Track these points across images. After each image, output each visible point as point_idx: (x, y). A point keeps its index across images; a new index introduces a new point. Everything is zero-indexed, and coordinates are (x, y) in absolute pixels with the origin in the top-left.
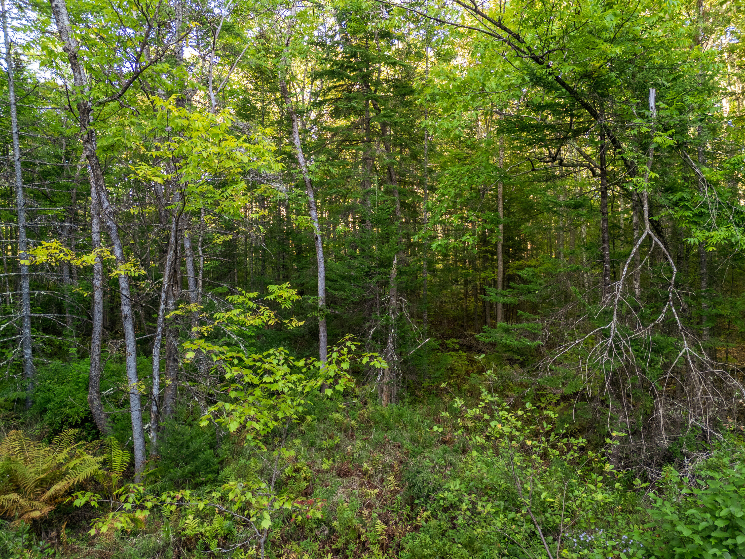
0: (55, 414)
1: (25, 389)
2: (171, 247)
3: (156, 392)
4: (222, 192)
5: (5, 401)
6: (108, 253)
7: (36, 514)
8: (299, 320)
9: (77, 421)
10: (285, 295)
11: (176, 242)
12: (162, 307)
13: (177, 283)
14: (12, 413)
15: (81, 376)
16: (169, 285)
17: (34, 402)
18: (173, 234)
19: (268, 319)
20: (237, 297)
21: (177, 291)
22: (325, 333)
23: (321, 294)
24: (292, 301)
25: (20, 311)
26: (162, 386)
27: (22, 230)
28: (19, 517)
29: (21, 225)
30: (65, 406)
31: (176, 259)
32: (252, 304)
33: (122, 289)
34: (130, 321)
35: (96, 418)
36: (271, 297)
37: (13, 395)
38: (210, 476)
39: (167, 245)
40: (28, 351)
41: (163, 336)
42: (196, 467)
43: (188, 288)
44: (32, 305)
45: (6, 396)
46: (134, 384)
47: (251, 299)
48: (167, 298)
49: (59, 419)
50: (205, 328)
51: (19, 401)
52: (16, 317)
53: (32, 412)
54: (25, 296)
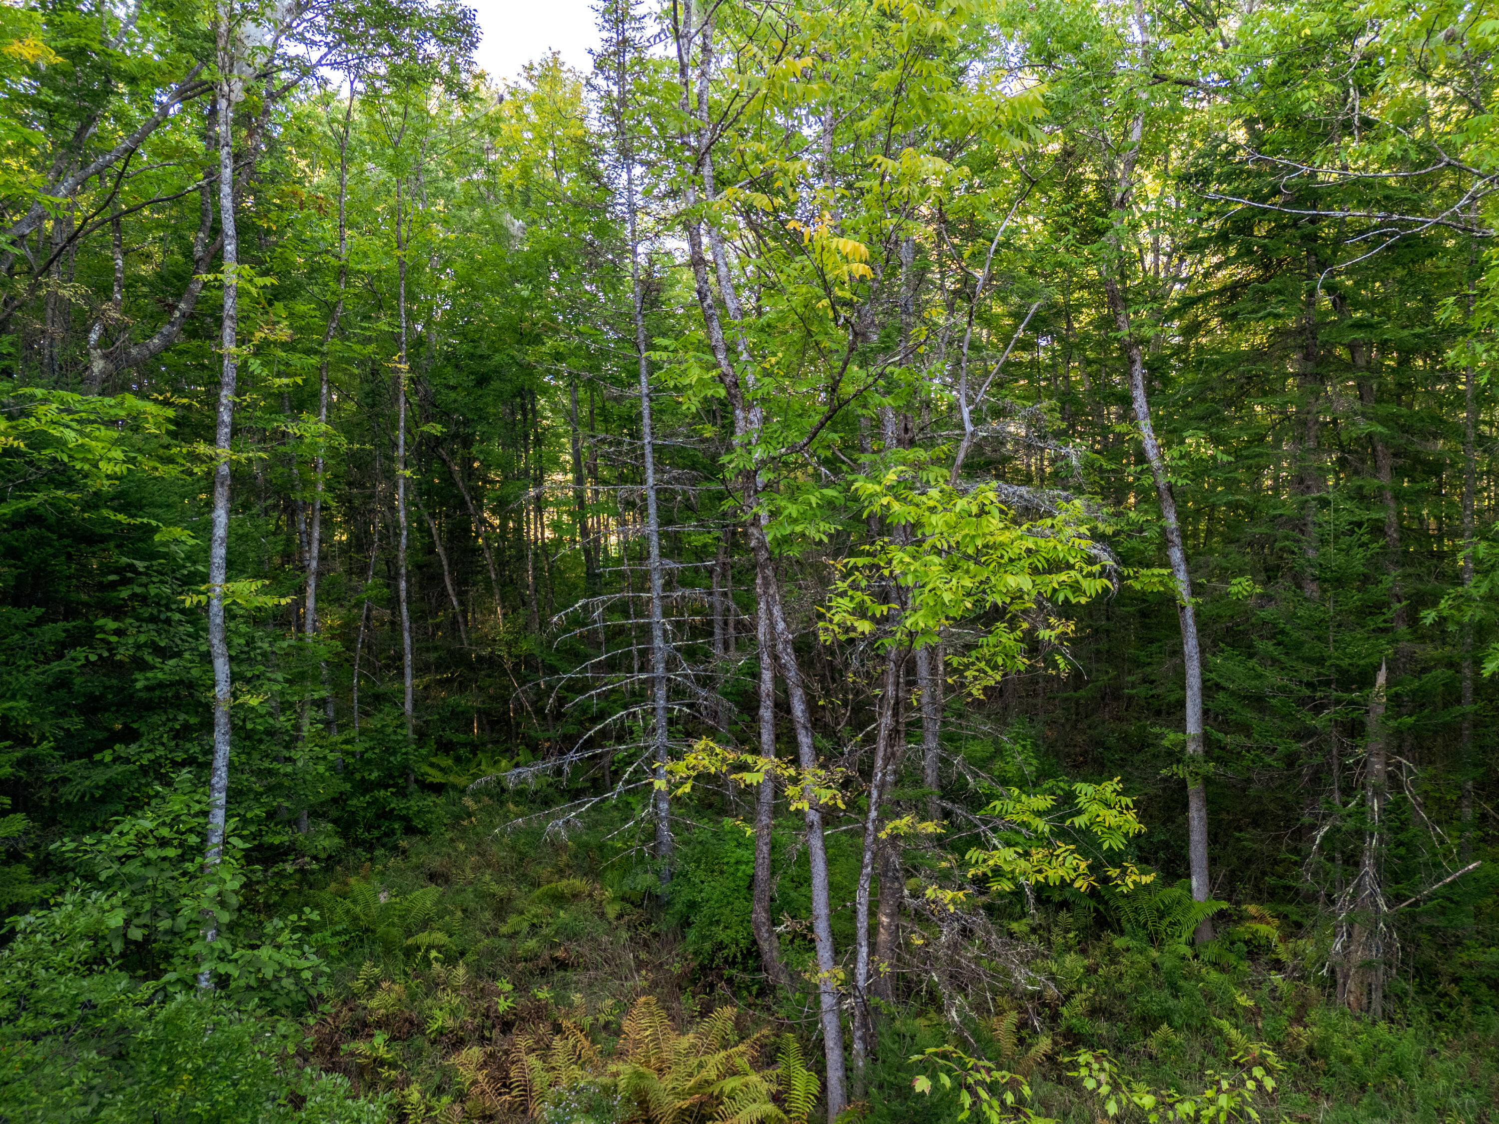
0: (703, 935)
2: (889, 703)
3: (862, 978)
5: (632, 890)
8: (1143, 873)
10: (1111, 817)
11: (897, 697)
12: (873, 815)
14: (639, 914)
17: (671, 902)
19: (1073, 875)
20: (1011, 804)
22: (1203, 813)
23: (1193, 726)
24: (1126, 835)
27: (657, 603)
29: (655, 596)
30: (718, 923)
32: (1041, 826)
36: (1080, 821)
37: (644, 883)
47: (1039, 814)
48: (880, 796)
49: (707, 946)
50: (949, 894)
51: (649, 895)
52: (647, 748)
53: (667, 922)
54: (661, 712)
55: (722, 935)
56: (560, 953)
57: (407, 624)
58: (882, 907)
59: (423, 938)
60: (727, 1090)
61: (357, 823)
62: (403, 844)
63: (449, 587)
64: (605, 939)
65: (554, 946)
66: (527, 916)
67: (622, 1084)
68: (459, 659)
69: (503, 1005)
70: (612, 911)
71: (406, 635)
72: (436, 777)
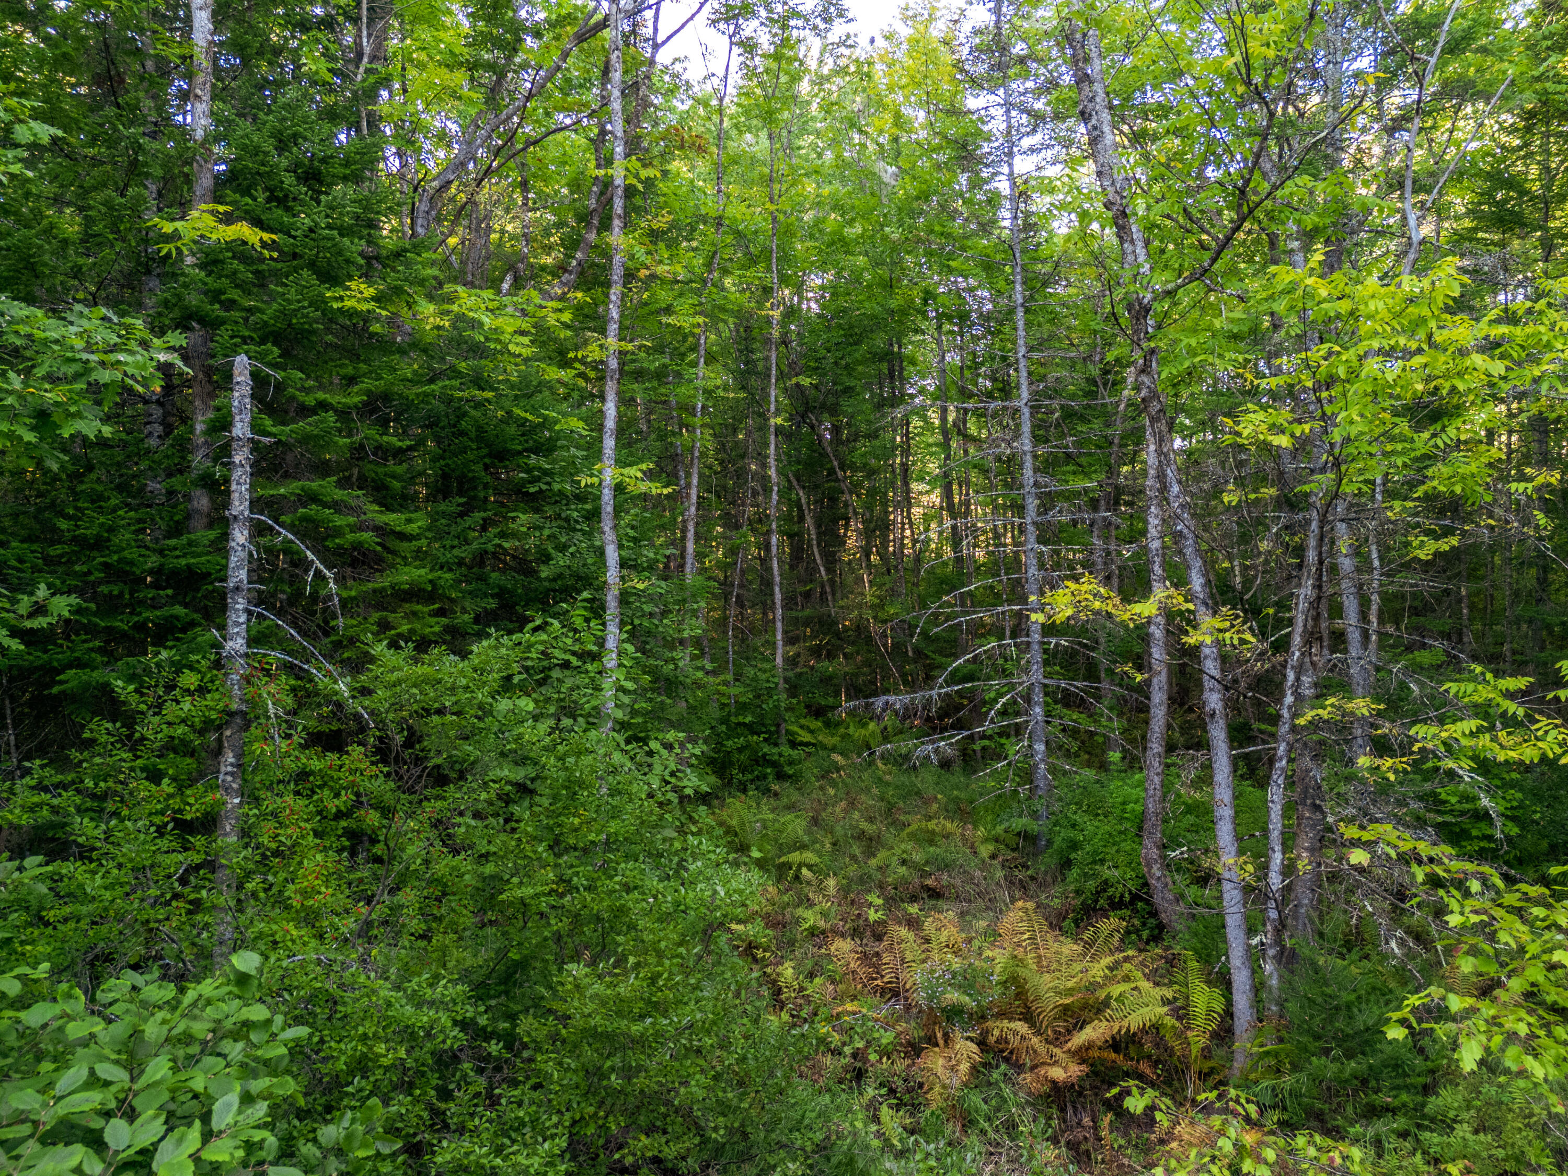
0: (1085, 874)
1: (1035, 815)
2: (1309, 571)
3: (1275, 880)
4: (1434, 435)
5: (1006, 831)
6: (1181, 599)
7: (1057, 1073)
9: (1122, 896)
11: (1321, 562)
12: (1289, 699)
13: (1320, 639)
14: (1015, 855)
15: (1129, 807)
16: (1303, 654)
17: (1050, 843)
18: (1312, 542)
19: (1558, 751)
20: (1470, 687)
21: (1319, 655)
25: (1027, 674)
26: (1288, 870)
27: (1031, 528)
28: (1032, 1068)
29: (1028, 520)
30: (1102, 861)
31: (1319, 598)
32: (1513, 708)
33: (1206, 657)
34: (1222, 723)
35: (1157, 899)
36: (1565, 694)
37: (1019, 823)
38: (1404, 1097)
39: (1300, 566)
40: (1040, 747)
41: (1290, 760)
42: (1370, 1067)
43: (1345, 651)
44: (1046, 663)
45: (1006, 825)
46: (1231, 861)
47: (1510, 695)
48: (1298, 679)
49: (1091, 885)
50: (1389, 762)
51: (1027, 837)
52: (1021, 684)
53: (1047, 861)
54: (1035, 647)
55: (1107, 873)
56: (930, 882)
57: (778, 579)
58: (1299, 841)
59: (795, 857)
60: (1115, 994)
61: (732, 764)
62: (776, 787)
63: (817, 557)
64: (978, 873)
65: (925, 875)
66: (897, 851)
67: (998, 969)
68: (826, 624)
69: (873, 916)
70: (985, 850)
71: (777, 590)
72: (807, 737)
